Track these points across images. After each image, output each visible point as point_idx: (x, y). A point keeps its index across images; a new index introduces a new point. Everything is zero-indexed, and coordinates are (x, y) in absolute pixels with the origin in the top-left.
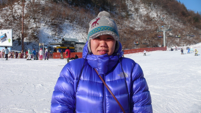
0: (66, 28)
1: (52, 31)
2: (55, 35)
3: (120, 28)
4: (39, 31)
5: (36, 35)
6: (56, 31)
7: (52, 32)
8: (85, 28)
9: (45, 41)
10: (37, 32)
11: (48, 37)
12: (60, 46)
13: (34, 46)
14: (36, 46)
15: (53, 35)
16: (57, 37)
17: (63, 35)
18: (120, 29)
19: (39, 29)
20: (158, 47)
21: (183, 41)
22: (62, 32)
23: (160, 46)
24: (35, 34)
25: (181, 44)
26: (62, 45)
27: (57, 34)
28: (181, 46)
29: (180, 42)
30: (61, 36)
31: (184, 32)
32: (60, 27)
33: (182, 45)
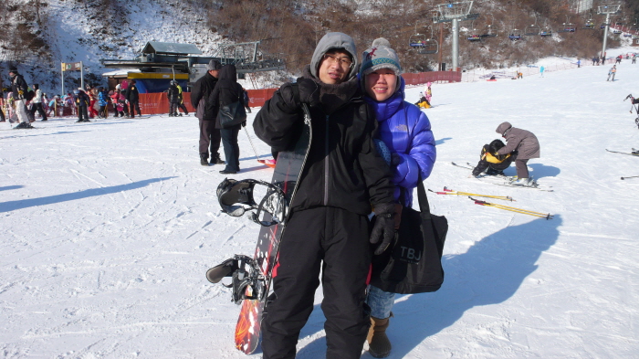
0: (137, 9)
1: (93, 18)
2: (104, 32)
3: (311, 8)
4: (46, 18)
5: (39, 32)
6: (104, 17)
7: (93, 21)
8: (200, 9)
9: (73, 56)
10: (39, 22)
11: (81, 40)
12: (138, 71)
13: (36, 72)
14: (42, 74)
15: (97, 31)
16: (111, 39)
17: (131, 33)
18: (311, 13)
19: (46, 10)
20: (431, 70)
21: (500, 53)
22: (125, 22)
23: (436, 68)
24: (34, 31)
25: (495, 61)
26: (146, 68)
27: (110, 30)
28: (496, 67)
29: (491, 56)
30: (125, 35)
31: (502, 23)
32: (120, 5)
33: (498, 64)
